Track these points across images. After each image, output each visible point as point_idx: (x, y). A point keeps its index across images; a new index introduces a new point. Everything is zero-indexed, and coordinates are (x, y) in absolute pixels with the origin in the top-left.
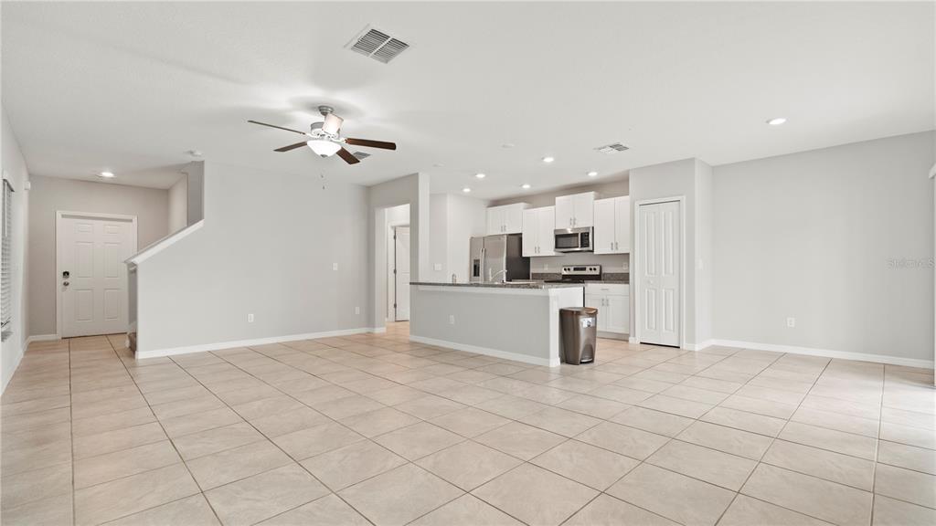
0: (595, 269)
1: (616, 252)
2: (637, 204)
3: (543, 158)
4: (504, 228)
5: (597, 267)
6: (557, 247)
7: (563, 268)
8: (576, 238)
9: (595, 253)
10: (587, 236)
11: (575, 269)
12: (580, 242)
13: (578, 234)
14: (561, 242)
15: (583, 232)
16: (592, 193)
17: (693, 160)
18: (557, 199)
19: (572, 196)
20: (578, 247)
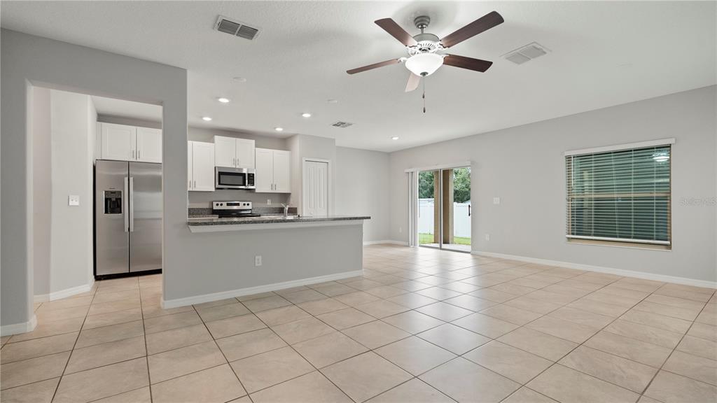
1: (274, 191)
2: (304, 161)
3: (301, 114)
4: (137, 154)
5: (250, 203)
6: (219, 184)
7: (215, 204)
8: (241, 177)
9: (257, 191)
10: (251, 177)
11: (228, 205)
12: (247, 181)
13: (245, 174)
14: (225, 179)
15: (250, 172)
16: (254, 141)
17: (334, 140)
18: (217, 138)
19: (235, 139)
20: (244, 185)
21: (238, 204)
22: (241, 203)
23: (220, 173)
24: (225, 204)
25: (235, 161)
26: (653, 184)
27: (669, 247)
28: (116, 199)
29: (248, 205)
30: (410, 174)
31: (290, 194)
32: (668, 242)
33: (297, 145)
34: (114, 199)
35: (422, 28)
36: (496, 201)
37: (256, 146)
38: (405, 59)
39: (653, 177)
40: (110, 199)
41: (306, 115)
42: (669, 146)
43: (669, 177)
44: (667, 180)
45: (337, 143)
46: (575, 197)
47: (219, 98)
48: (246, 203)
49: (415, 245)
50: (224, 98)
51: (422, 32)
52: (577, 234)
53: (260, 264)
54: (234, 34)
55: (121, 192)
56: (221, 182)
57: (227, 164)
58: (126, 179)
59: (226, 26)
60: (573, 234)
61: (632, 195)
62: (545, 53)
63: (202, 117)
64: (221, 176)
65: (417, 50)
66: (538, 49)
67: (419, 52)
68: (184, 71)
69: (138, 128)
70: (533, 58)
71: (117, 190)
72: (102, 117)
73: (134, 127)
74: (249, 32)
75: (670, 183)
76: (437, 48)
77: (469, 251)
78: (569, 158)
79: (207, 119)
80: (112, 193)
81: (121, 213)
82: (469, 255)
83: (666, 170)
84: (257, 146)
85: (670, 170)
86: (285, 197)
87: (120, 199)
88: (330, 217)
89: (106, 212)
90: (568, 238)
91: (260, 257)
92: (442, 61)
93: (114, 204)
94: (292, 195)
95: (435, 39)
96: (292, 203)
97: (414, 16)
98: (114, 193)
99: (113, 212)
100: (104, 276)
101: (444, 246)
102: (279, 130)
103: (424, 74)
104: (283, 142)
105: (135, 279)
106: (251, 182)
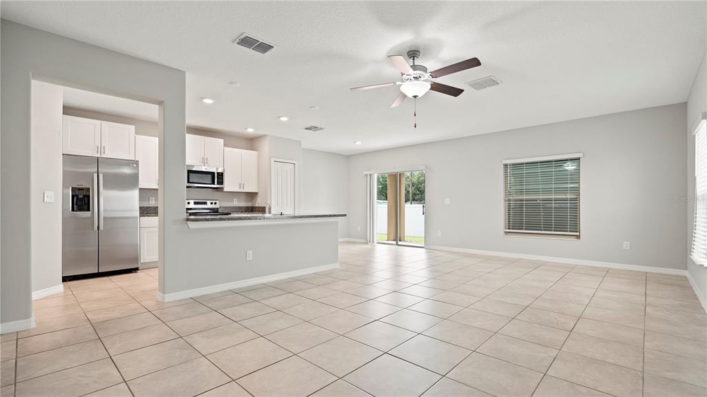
1: (242, 191)
2: (273, 160)
3: (279, 117)
4: (101, 149)
5: (217, 202)
6: (189, 182)
8: (210, 176)
9: (225, 190)
10: (221, 175)
11: (195, 203)
12: (216, 180)
13: (214, 173)
14: (194, 177)
15: (219, 171)
16: (222, 140)
17: (301, 142)
19: (204, 138)
20: (213, 183)
21: (205, 203)
22: (209, 202)
23: (189, 171)
24: (192, 202)
25: (205, 160)
26: (567, 188)
27: (578, 237)
28: (84, 196)
29: (215, 203)
30: (368, 176)
31: (256, 193)
32: (578, 234)
33: (266, 146)
34: (81, 196)
35: (414, 59)
36: (447, 201)
37: (225, 145)
38: (400, 83)
39: (567, 183)
40: (77, 196)
41: (284, 119)
42: (579, 159)
43: (579, 183)
44: (576, 185)
45: (303, 145)
46: (511, 198)
47: (204, 98)
48: (214, 202)
49: (373, 242)
50: (209, 104)
51: (414, 62)
52: (512, 229)
53: (251, 258)
54: (250, 48)
55: (89, 189)
56: (190, 181)
57: (196, 162)
58: (96, 175)
59: (247, 42)
60: (509, 229)
61: (553, 197)
62: (498, 84)
64: (190, 174)
65: (412, 78)
66: (494, 81)
67: (413, 79)
68: (184, 73)
69: (104, 122)
70: (489, 86)
71: (85, 186)
72: (68, 110)
73: (99, 121)
74: (264, 48)
75: (579, 188)
76: (427, 78)
77: (423, 246)
78: (506, 165)
80: (79, 189)
81: (89, 210)
82: (423, 250)
83: (576, 176)
85: (579, 177)
86: (252, 195)
87: (89, 196)
88: (296, 215)
89: (73, 210)
90: (505, 232)
91: (251, 252)
92: (430, 87)
93: (81, 200)
94: (259, 194)
95: (425, 70)
96: (259, 203)
97: (408, 50)
98: (82, 189)
99: (80, 209)
100: (70, 276)
101: (400, 243)
102: (250, 130)
103: (415, 97)
104: (251, 142)
105: (106, 278)
106: (220, 180)
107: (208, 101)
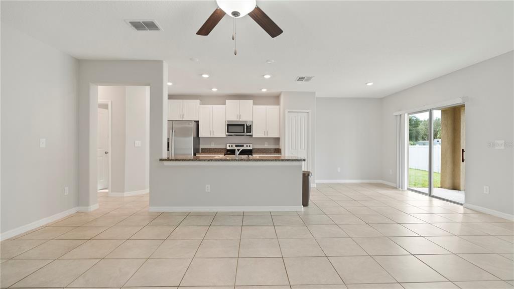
0: (250, 146)
1: (267, 137)
2: (287, 111)
3: (264, 76)
5: (251, 145)
6: (228, 132)
7: (228, 145)
8: (242, 127)
9: (254, 136)
10: (249, 127)
11: (236, 146)
12: (245, 130)
13: (244, 125)
14: (232, 129)
15: (248, 124)
16: (252, 101)
17: (314, 93)
18: (227, 101)
19: (238, 101)
20: (244, 132)
21: (243, 146)
22: (245, 145)
23: (228, 125)
24: (234, 145)
25: (239, 116)
30: (398, 117)
31: (279, 138)
41: (267, 77)
45: (317, 95)
47: (201, 75)
48: (248, 145)
50: (205, 74)
56: (229, 131)
57: (234, 118)
58: (171, 131)
63: (211, 89)
64: (229, 127)
77: (462, 203)
79: (214, 90)
82: (461, 207)
84: (254, 104)
86: (277, 140)
91: (209, 186)
94: (281, 139)
96: (279, 145)
102: (264, 90)
106: (249, 130)
107: (205, 76)
